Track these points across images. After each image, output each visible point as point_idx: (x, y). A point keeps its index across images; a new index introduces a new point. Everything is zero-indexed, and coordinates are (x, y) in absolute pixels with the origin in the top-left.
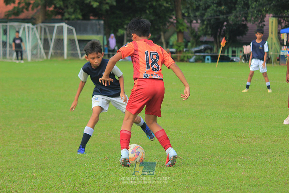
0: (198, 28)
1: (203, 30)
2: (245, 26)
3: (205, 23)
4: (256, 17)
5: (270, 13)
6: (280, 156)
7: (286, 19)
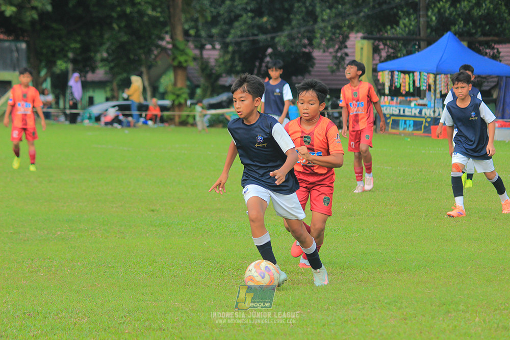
0: (217, 60)
1: (225, 63)
2: (309, 57)
3: (230, 49)
4: (331, 39)
5: (358, 31)
6: (371, 309)
7: (388, 42)
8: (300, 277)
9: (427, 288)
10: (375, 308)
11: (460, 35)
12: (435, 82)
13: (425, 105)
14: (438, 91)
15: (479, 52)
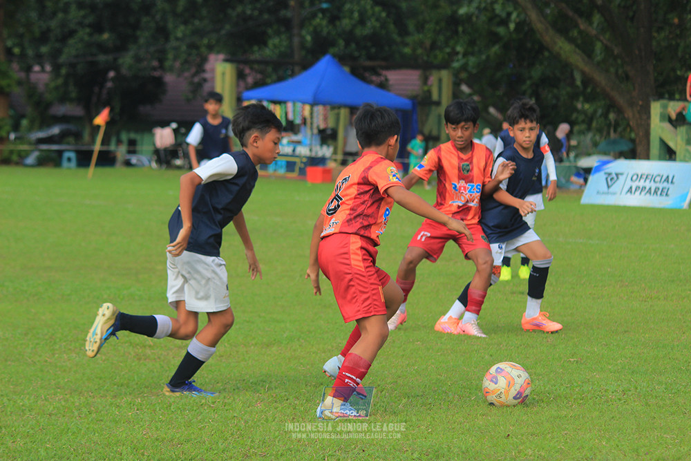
0: (47, 85)
1: (57, 88)
2: (159, 82)
3: (64, 71)
4: (186, 62)
5: (219, 52)
6: (234, 390)
7: (256, 66)
8: (148, 352)
9: (301, 364)
10: (238, 388)
11: (342, 59)
12: (311, 113)
13: (299, 143)
14: (315, 126)
15: (364, 79)
